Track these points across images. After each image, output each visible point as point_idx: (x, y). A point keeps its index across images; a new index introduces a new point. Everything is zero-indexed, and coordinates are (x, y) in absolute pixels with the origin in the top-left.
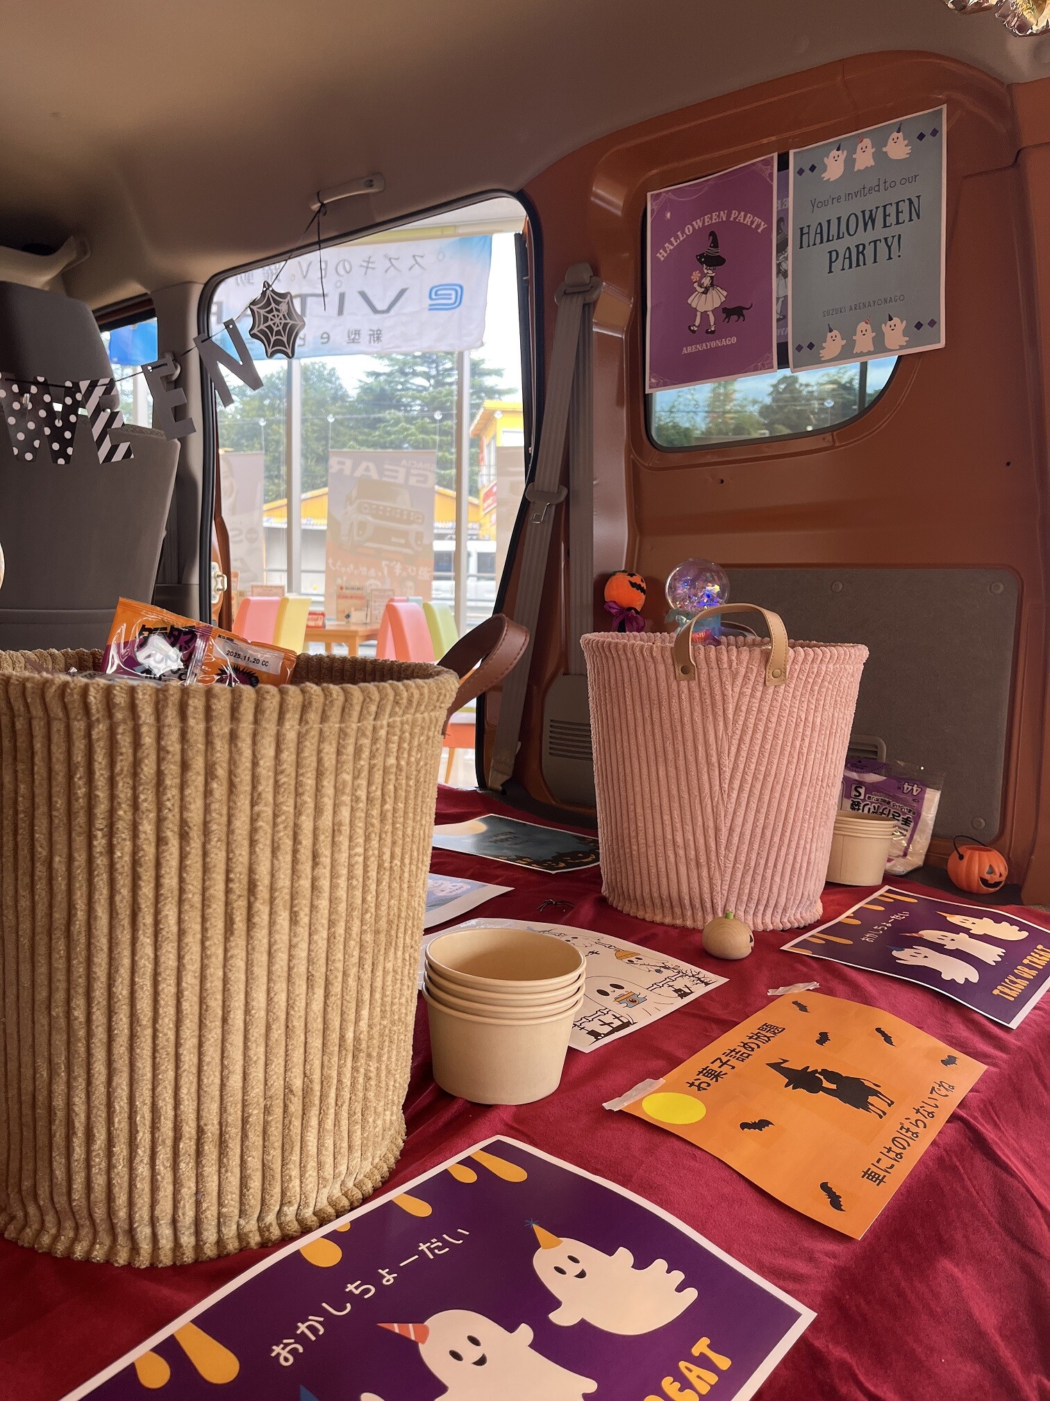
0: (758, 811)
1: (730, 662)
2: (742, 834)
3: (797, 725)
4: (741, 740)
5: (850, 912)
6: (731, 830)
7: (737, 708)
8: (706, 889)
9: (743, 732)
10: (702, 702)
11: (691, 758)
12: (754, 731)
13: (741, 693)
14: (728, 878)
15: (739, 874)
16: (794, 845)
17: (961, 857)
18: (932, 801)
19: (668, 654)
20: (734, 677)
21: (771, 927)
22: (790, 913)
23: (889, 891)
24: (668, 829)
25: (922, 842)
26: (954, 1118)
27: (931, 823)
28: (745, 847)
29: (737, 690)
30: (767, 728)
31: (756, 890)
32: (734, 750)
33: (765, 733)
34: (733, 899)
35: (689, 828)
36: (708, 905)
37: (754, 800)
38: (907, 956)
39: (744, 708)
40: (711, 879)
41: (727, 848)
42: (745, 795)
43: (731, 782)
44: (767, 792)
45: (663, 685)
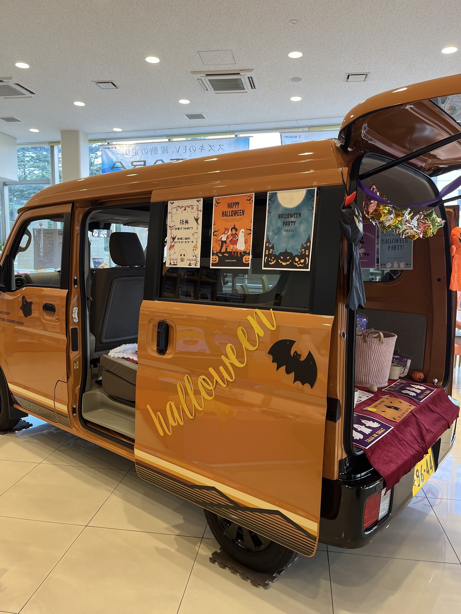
0: (377, 366)
1: (373, 340)
2: (374, 370)
3: (385, 351)
4: (375, 354)
5: (393, 384)
6: (372, 370)
7: (374, 348)
8: (368, 380)
9: (375, 352)
10: (368, 347)
11: (366, 357)
12: (377, 352)
13: (375, 346)
14: (372, 378)
15: (374, 378)
16: (383, 372)
17: (415, 374)
18: (409, 362)
19: (362, 339)
20: (374, 343)
21: (379, 387)
22: (382, 384)
23: (400, 380)
24: (361, 369)
25: (407, 370)
26: (410, 412)
27: (409, 366)
28: (375, 373)
29: (374, 345)
30: (379, 352)
31: (377, 380)
32: (373, 356)
33: (379, 353)
34: (372, 382)
35: (365, 369)
36: (368, 383)
37: (377, 364)
38: (404, 392)
39: (375, 348)
40: (368, 378)
41: (372, 373)
42: (375, 363)
43: (373, 361)
44: (379, 363)
45: (361, 344)
